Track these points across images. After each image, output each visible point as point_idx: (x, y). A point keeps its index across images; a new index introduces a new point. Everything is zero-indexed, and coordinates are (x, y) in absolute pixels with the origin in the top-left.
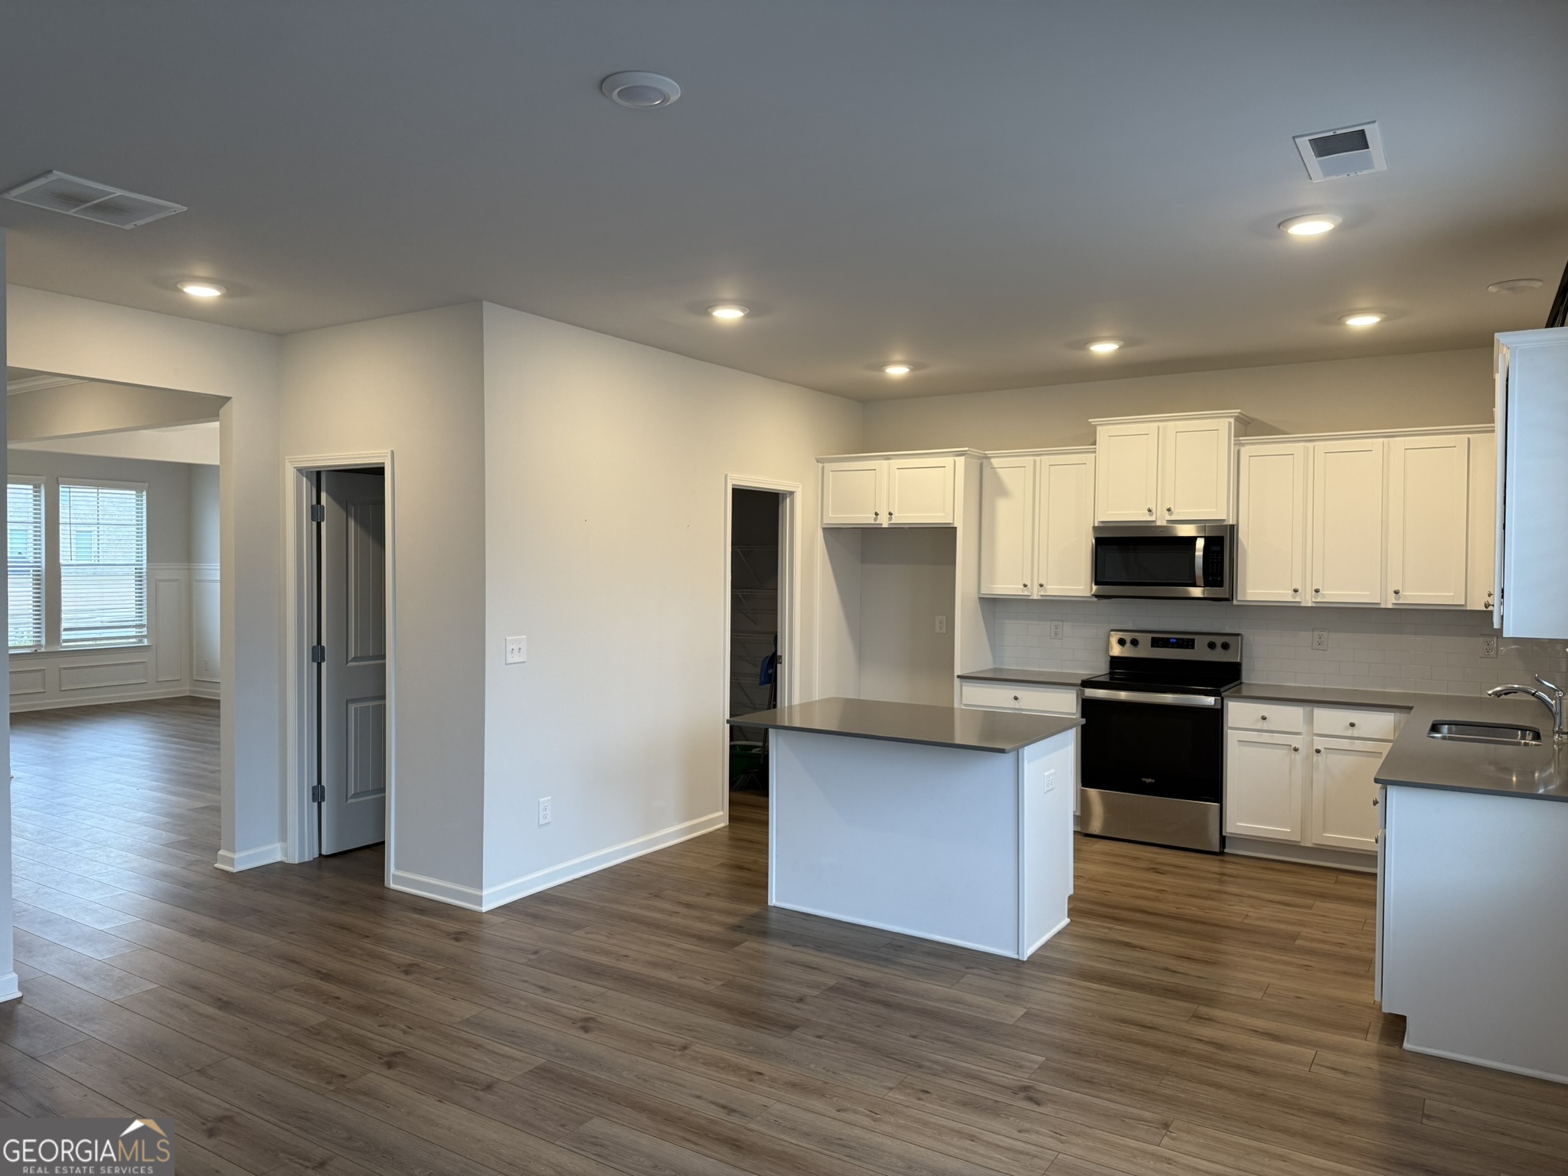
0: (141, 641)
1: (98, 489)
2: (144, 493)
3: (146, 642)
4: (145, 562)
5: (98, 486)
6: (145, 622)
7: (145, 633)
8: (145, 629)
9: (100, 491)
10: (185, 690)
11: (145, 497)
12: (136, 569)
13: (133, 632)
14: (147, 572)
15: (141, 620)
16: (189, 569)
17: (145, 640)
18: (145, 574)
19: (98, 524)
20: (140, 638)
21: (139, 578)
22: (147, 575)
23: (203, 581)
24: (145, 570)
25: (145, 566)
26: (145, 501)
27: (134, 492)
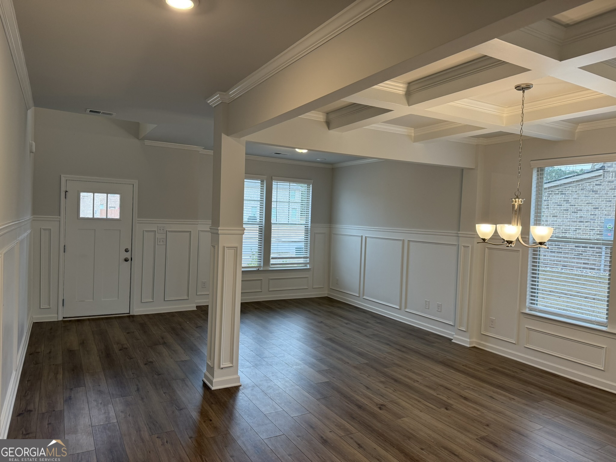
0: (306, 266)
1: (290, 183)
2: (311, 186)
3: (308, 267)
4: (310, 223)
5: (290, 181)
6: (308, 256)
7: (308, 262)
8: (308, 259)
9: (291, 184)
10: (324, 293)
11: (311, 188)
12: (305, 227)
13: (301, 261)
14: (311, 229)
15: (307, 255)
16: (330, 227)
17: (308, 265)
18: (309, 230)
19: (289, 202)
20: (306, 264)
21: (306, 230)
22: (311, 230)
23: (336, 234)
24: (309, 228)
25: (310, 225)
26: (311, 190)
27: (306, 185)
